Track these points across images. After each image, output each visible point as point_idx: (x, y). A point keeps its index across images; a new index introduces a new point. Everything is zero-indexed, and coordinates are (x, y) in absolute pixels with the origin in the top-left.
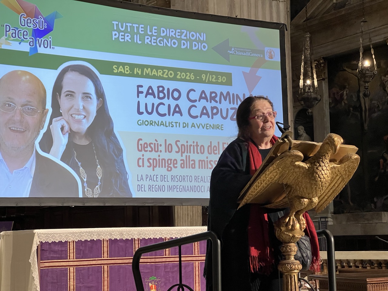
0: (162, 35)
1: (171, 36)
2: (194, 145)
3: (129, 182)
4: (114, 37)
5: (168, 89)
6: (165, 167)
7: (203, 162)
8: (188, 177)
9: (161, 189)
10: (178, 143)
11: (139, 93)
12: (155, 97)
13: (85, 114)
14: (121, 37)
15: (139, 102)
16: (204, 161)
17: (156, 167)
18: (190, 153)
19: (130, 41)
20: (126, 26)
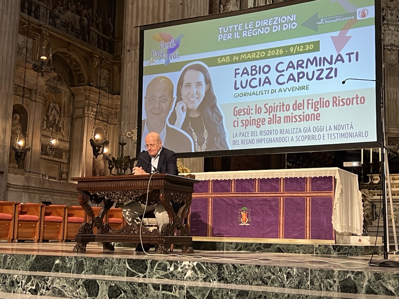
0: (257, 26)
1: (264, 25)
2: (280, 106)
3: (227, 139)
4: (219, 39)
5: (260, 67)
6: (255, 125)
7: (288, 118)
8: (275, 131)
9: (251, 142)
10: (266, 106)
11: (236, 74)
12: (248, 75)
13: (197, 96)
14: (224, 37)
15: (236, 81)
16: (289, 116)
17: (248, 125)
18: (277, 111)
19: (231, 38)
20: (229, 28)
